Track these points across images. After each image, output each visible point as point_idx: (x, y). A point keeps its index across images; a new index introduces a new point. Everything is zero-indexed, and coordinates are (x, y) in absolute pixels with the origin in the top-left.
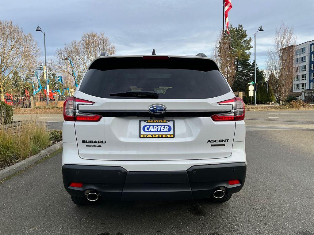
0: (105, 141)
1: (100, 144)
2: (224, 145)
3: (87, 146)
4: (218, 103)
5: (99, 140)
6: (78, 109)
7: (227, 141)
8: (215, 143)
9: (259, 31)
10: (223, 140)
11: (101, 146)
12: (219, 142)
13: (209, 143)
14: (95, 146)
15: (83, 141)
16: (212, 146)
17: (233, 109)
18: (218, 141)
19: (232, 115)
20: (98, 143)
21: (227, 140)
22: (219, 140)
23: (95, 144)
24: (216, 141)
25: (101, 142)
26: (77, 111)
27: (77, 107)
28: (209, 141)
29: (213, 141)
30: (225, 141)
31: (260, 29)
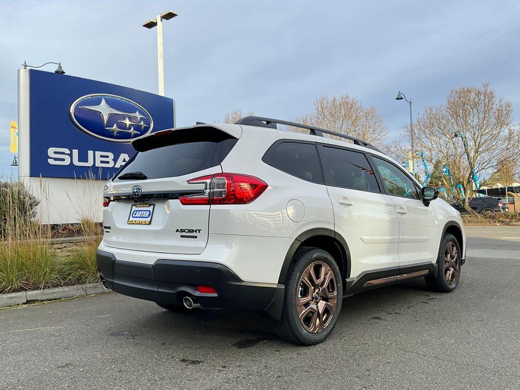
0: (110, 227)
2: (196, 237)
4: (188, 181)
7: (199, 232)
8: (184, 234)
10: (193, 230)
12: (189, 232)
13: (178, 232)
16: (182, 236)
17: (206, 189)
18: (187, 231)
19: (206, 196)
21: (199, 230)
22: (189, 230)
24: (186, 231)
28: (177, 231)
29: (183, 231)
30: (196, 232)
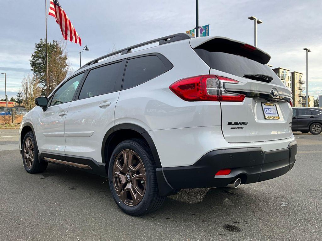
0: (247, 123)
1: (243, 126)
3: (231, 128)
5: (242, 122)
6: (224, 88)
9: (85, 50)
11: (243, 128)
14: (239, 128)
15: (228, 123)
16: (290, 127)
20: (242, 124)
23: (239, 126)
25: (244, 123)
26: (223, 90)
27: (222, 85)
31: (85, 48)
